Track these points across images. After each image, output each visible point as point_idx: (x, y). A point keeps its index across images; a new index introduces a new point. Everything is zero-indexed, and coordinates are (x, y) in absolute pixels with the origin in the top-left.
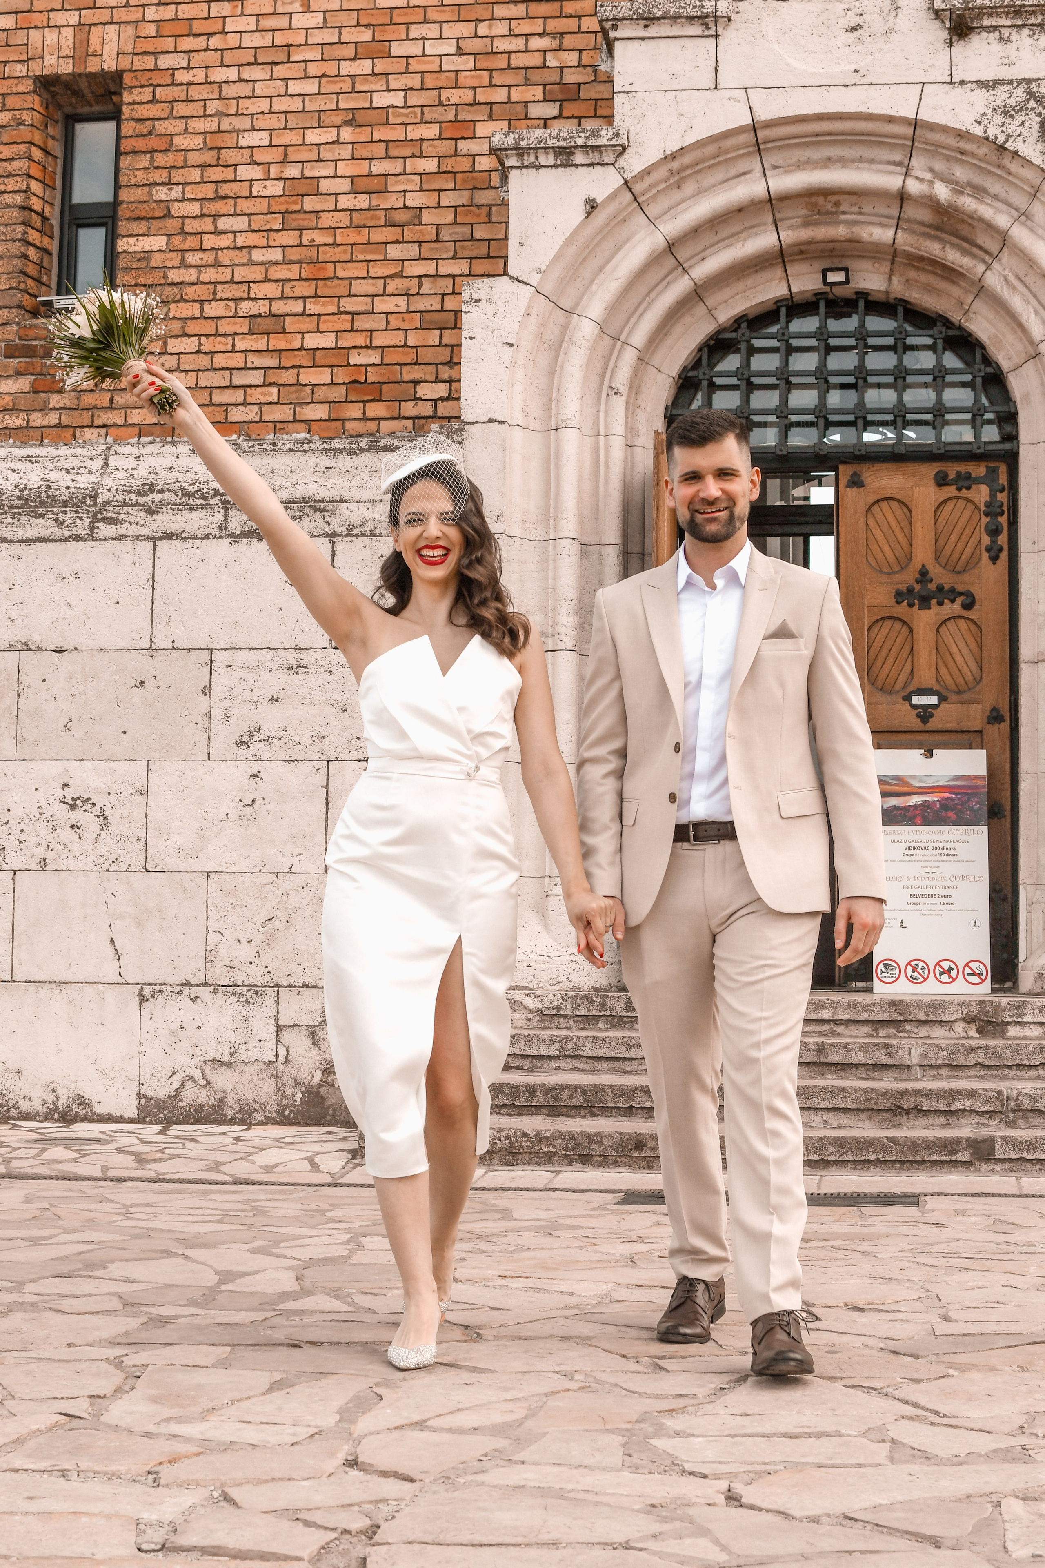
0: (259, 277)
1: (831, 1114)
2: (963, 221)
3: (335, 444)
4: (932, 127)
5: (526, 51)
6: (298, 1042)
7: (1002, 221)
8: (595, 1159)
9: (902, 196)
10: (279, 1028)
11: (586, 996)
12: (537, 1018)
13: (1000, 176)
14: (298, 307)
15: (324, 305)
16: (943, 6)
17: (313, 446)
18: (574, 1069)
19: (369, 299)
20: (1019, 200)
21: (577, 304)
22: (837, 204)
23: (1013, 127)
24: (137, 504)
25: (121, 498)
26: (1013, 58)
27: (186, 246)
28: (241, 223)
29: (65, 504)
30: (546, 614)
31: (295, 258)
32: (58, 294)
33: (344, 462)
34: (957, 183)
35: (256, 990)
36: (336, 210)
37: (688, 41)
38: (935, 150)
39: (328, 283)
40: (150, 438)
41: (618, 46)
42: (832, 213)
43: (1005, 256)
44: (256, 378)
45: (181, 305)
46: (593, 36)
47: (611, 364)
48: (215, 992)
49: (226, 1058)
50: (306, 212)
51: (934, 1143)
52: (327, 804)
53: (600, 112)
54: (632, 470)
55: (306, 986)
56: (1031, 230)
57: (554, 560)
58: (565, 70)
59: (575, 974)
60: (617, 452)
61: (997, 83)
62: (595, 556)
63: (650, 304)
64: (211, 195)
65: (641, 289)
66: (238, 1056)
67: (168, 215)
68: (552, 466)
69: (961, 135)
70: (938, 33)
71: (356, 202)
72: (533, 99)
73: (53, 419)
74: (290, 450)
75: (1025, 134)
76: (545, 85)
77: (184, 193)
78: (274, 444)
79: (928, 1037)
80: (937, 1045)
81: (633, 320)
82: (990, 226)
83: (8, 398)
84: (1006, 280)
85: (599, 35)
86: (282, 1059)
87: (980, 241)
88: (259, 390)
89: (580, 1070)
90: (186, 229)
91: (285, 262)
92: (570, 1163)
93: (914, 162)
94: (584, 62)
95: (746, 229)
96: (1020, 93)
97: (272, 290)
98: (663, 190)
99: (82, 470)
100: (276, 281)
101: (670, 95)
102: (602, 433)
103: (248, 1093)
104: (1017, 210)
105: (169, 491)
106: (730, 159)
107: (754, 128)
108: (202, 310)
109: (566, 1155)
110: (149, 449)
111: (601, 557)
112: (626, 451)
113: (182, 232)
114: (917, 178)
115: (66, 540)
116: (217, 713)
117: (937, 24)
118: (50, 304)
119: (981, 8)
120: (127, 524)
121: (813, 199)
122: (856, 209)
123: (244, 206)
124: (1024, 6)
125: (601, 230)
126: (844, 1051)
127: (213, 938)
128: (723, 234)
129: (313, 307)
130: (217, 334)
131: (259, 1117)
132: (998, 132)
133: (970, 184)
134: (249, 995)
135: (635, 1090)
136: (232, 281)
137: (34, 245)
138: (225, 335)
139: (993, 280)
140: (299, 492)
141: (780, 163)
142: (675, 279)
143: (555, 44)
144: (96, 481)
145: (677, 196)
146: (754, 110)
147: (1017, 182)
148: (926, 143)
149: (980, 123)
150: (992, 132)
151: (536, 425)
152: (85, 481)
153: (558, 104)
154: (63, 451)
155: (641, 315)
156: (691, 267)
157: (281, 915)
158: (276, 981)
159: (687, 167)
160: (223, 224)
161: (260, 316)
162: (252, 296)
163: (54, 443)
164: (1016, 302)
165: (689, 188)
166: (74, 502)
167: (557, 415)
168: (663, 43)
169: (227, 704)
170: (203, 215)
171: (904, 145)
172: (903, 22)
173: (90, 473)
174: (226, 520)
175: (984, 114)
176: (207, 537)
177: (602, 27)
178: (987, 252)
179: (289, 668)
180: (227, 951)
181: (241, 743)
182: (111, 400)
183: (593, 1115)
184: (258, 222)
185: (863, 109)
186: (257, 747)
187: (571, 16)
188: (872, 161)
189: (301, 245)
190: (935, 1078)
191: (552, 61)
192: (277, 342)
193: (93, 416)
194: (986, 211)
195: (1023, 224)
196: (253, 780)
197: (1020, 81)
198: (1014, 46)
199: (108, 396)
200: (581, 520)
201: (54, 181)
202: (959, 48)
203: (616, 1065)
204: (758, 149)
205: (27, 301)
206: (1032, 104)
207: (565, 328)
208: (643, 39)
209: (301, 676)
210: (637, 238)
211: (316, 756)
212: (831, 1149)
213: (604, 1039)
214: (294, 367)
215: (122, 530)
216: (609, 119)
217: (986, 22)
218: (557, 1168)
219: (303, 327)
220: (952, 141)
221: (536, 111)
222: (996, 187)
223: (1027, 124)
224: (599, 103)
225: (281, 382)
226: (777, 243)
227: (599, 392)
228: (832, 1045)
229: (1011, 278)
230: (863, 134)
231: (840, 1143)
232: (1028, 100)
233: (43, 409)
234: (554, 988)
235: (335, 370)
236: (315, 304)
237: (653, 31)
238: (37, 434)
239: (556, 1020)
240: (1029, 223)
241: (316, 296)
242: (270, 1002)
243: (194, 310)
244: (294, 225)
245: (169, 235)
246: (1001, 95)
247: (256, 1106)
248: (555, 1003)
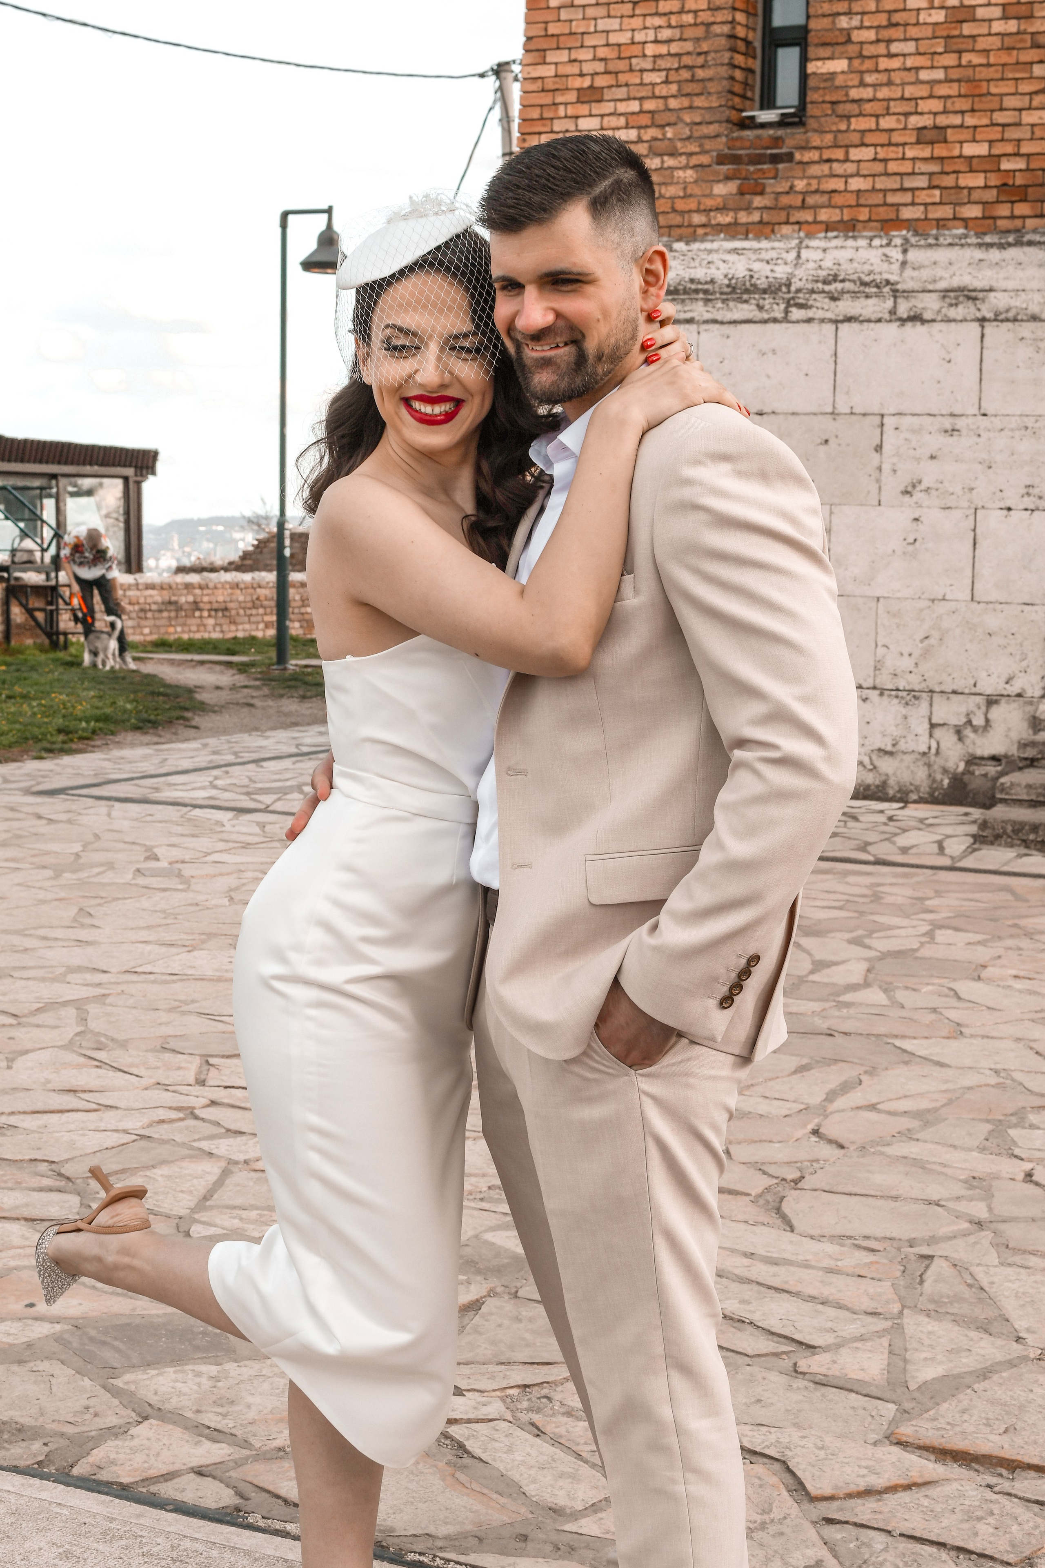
0: (925, 94)
3: (988, 239)
6: (947, 739)
10: (933, 726)
14: (957, 120)
15: (980, 118)
17: (969, 241)
19: (1017, 113)
24: (823, 292)
25: (809, 286)
27: (864, 68)
28: (910, 47)
29: (765, 291)
31: (955, 77)
32: (762, 108)
33: (995, 255)
35: (914, 695)
36: (990, 34)
39: (983, 99)
40: (835, 234)
44: (922, 182)
45: (860, 119)
48: (881, 694)
49: (889, 748)
50: (964, 37)
52: (975, 544)
55: (954, 692)
64: (885, 23)
66: (898, 747)
67: (849, 41)
71: (1007, 27)
73: (756, 217)
74: (950, 245)
77: (862, 21)
78: (937, 239)
83: (719, 200)
86: (933, 751)
88: (925, 192)
90: (865, 53)
91: (948, 80)
97: (935, 105)
99: (779, 261)
100: (940, 97)
103: (905, 777)
105: (849, 280)
108: (877, 124)
110: (835, 243)
113: (861, 56)
115: (765, 322)
116: (886, 468)
118: (752, 118)
120: (814, 309)
123: (913, 32)
127: (881, 651)
129: (970, 121)
130: (890, 144)
131: (914, 797)
134: (908, 698)
136: (902, 98)
137: (739, 67)
138: (897, 145)
140: (956, 282)
144: (790, 271)
152: (781, 272)
154: (764, 244)
157: (936, 635)
158: (931, 687)
160: (895, 48)
161: (925, 128)
162: (919, 110)
163: (757, 238)
166: (772, 290)
169: (895, 460)
170: (878, 41)
173: (786, 263)
174: (895, 307)
176: (879, 320)
179: (946, 431)
180: (892, 662)
181: (906, 492)
182: (803, 201)
184: (924, 46)
186: (918, 496)
189: (959, 66)
192: (940, 151)
193: (788, 214)
196: (915, 523)
199: (800, 197)
201: (755, 8)
205: (734, 115)
209: (955, 438)
211: (966, 504)
214: (954, 172)
215: (810, 313)
219: (962, 137)
225: (943, 184)
233: (748, 208)
235: (988, 175)
236: (972, 117)
238: (743, 230)
241: (973, 110)
242: (924, 705)
243: (870, 123)
244: (955, 48)
245: (850, 59)
247: (912, 788)
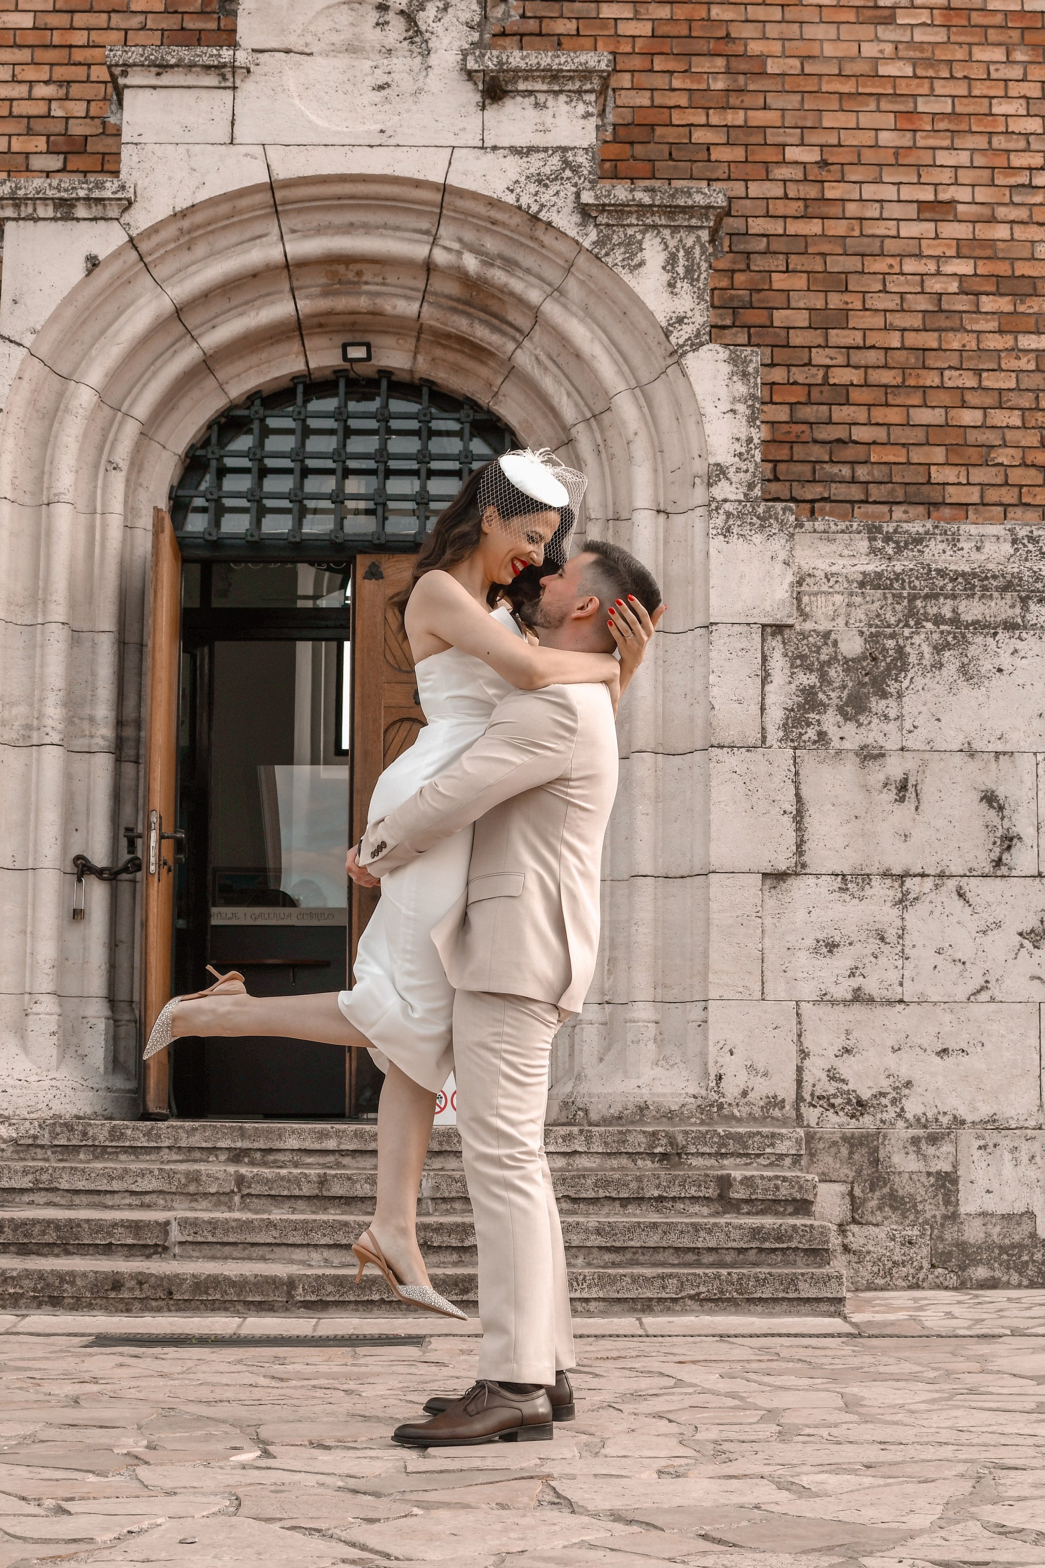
1: (332, 1251)
2: (493, 296)
4: (461, 193)
5: (30, 98)
7: (534, 296)
8: (66, 1301)
9: (429, 267)
11: (65, 1124)
12: (11, 1149)
13: (532, 249)
16: (476, 67)
18: (49, 1204)
20: (553, 274)
21: (75, 370)
22: (359, 274)
23: (547, 197)
26: (548, 124)
30: (31, 705)
34: (487, 254)
37: (203, 93)
38: (464, 218)
41: (127, 94)
42: (354, 283)
43: (537, 334)
46: (103, 86)
47: (111, 436)
51: (444, 1281)
53: (107, 167)
54: (132, 553)
56: (565, 306)
57: (42, 647)
58: (71, 121)
59: (56, 1101)
60: (115, 533)
61: (531, 150)
62: (88, 644)
63: (154, 374)
65: (146, 357)
68: (43, 544)
69: (493, 203)
70: (470, 95)
72: (35, 150)
75: (560, 204)
76: (48, 136)
79: (442, 1169)
80: (450, 1177)
81: (135, 391)
82: (521, 302)
84: (537, 358)
85: (110, 86)
87: (510, 318)
89: (55, 1205)
92: (39, 1306)
93: (442, 231)
94: (92, 113)
95: (260, 297)
96: (555, 161)
98: (172, 250)
101: (182, 149)
102: (99, 510)
104: (550, 285)
106: (246, 220)
107: (272, 187)
109: (35, 1297)
111: (94, 645)
112: (124, 533)
114: (445, 248)
117: (470, 86)
119: (517, 70)
121: (334, 267)
122: (379, 280)
124: (562, 70)
125: (103, 290)
126: (347, 1184)
128: (236, 301)
132: (531, 201)
133: (500, 256)
135: (114, 1225)
139: (523, 359)
141: (299, 226)
142: (183, 348)
143: (62, 93)
145: (186, 257)
146: (272, 168)
147: (551, 255)
148: (455, 211)
149: (512, 191)
150: (525, 201)
151: (27, 499)
153: (62, 157)
155: (145, 385)
156: (200, 335)
159: (198, 227)
164: (548, 383)
165: (200, 250)
167: (49, 488)
168: (176, 93)
171: (432, 212)
172: (433, 82)
175: (517, 182)
177: (112, 75)
178: (518, 330)
183: (68, 1253)
185: (388, 171)
187: (80, 64)
188: (397, 228)
190: (448, 1212)
191: (57, 110)
194: (517, 285)
195: (557, 300)
197: (556, 149)
198: (550, 112)
200: (73, 604)
202: (491, 112)
203: (96, 1199)
204: (276, 210)
206: (568, 173)
207: (61, 395)
208: (154, 87)
210: (142, 301)
212: (330, 1288)
213: (83, 1171)
216: (116, 173)
217: (522, 86)
218: (24, 1312)
220: (481, 209)
221: (37, 163)
222: (528, 260)
223: (562, 194)
224: (107, 157)
226: (294, 313)
227: (96, 466)
228: (335, 1176)
229: (543, 358)
230: (387, 199)
231: (340, 1282)
232: (564, 170)
234: (32, 1116)
237: (167, 79)
239: (33, 1150)
240: (562, 299)
246: (535, 163)
248: (32, 1132)
